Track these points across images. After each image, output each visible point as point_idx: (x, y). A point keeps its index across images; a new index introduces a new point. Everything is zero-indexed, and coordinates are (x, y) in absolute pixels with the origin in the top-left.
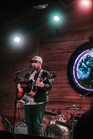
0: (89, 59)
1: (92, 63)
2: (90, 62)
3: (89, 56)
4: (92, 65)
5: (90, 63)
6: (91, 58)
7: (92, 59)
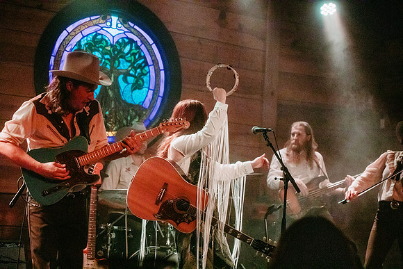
0: (101, 47)
1: (108, 59)
2: (103, 54)
3: (99, 37)
4: (108, 66)
5: (103, 57)
6: (107, 46)
7: (109, 48)
